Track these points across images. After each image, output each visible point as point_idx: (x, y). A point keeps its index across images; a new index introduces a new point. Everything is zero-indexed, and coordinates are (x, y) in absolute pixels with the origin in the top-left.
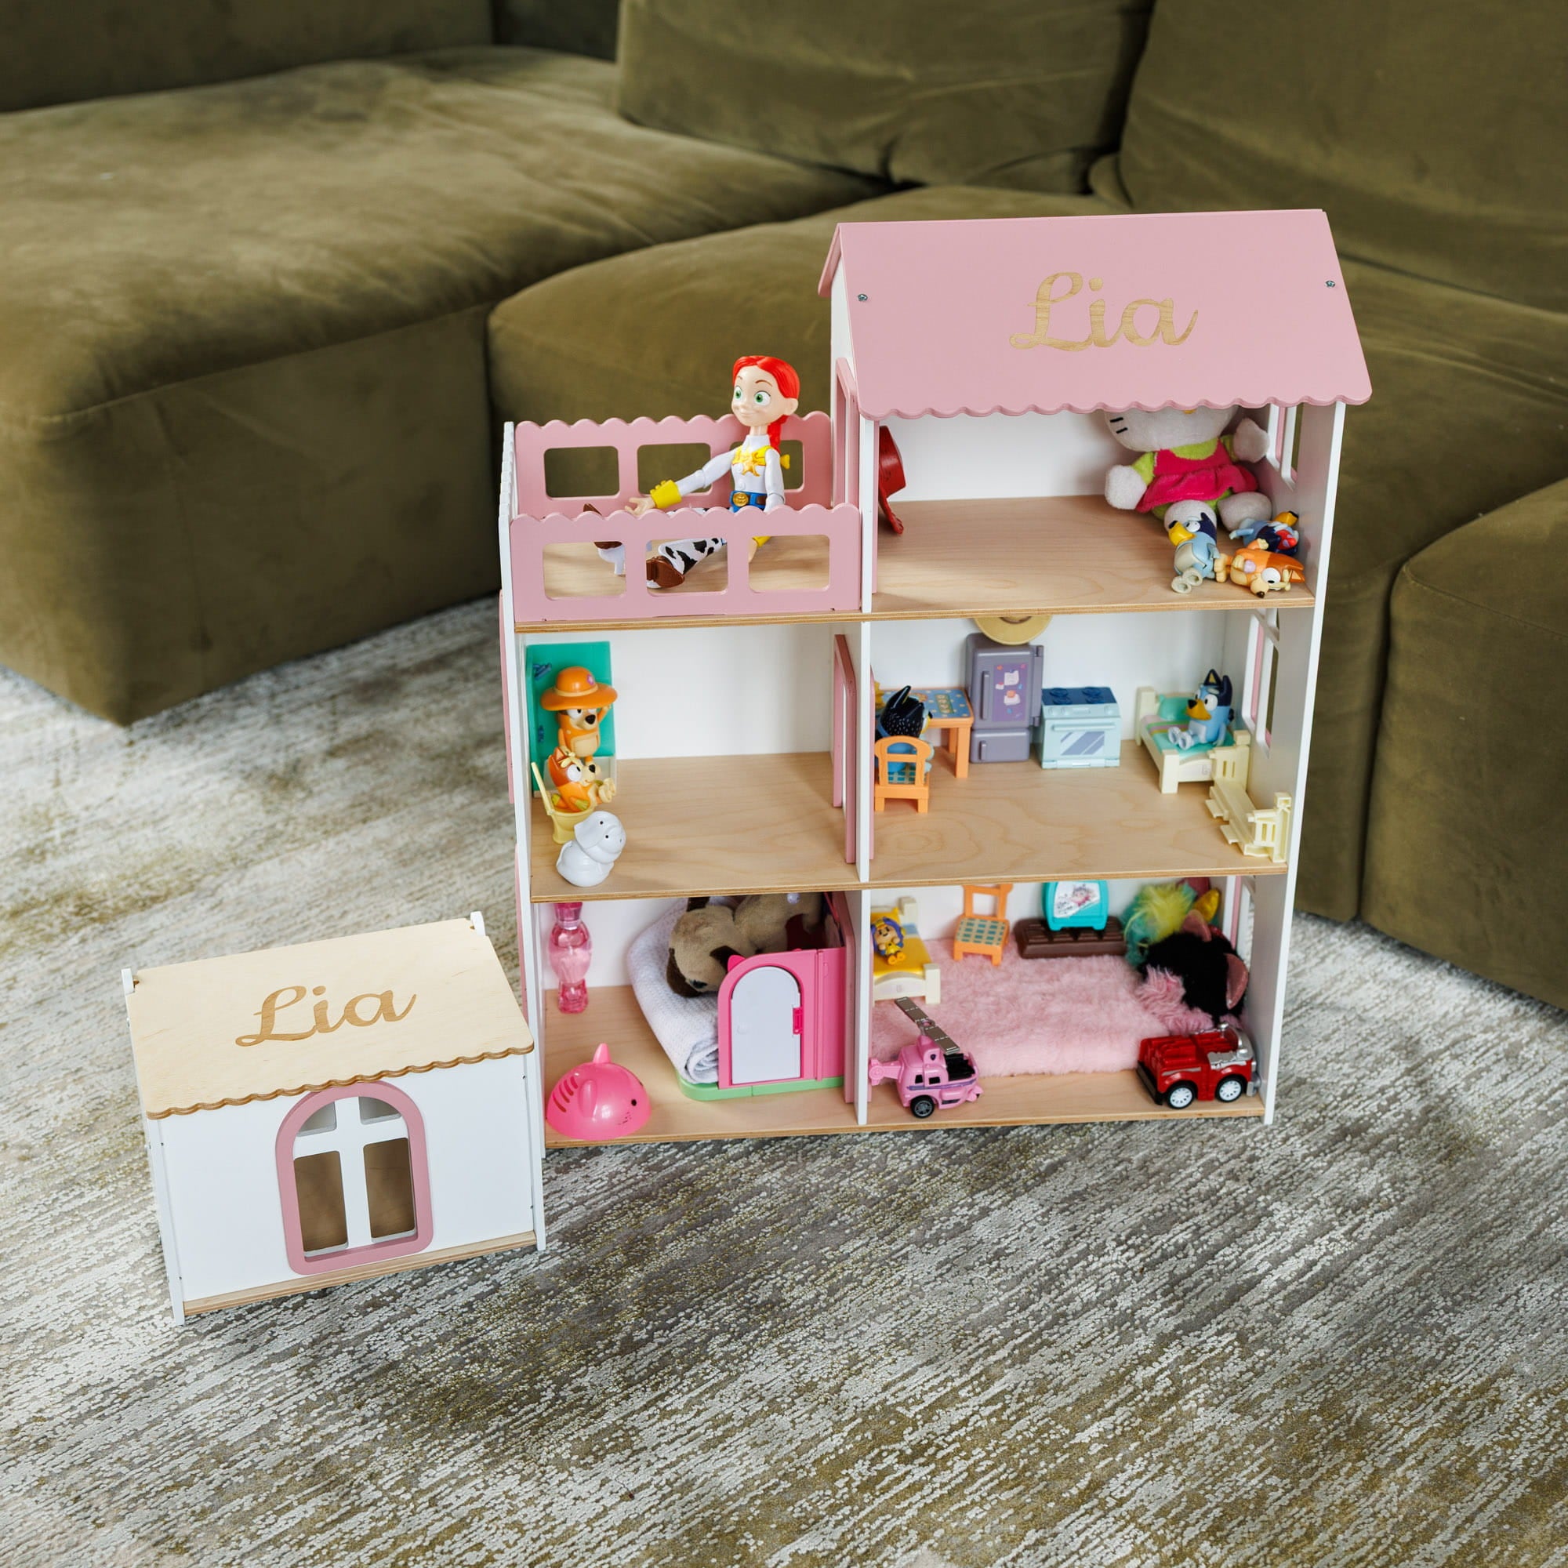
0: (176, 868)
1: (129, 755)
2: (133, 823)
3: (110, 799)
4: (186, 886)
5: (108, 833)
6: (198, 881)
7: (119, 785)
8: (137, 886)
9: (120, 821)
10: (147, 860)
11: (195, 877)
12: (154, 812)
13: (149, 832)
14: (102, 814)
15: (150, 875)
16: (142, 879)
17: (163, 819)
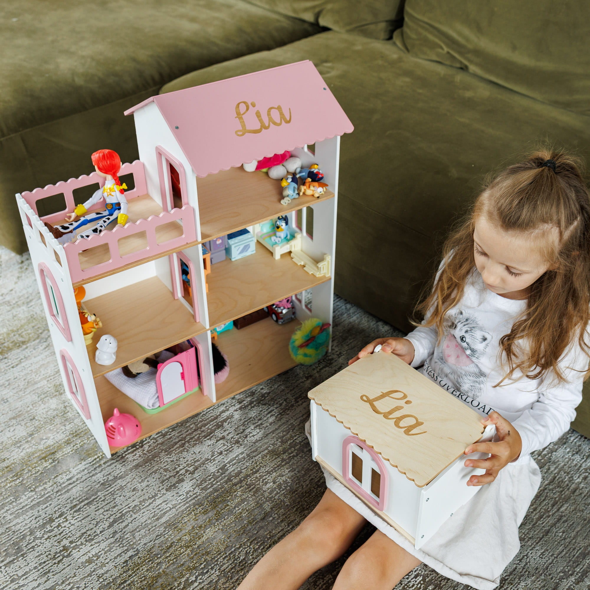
0: (33, 327)
1: (21, 268)
2: (19, 303)
3: (12, 290)
4: (36, 336)
5: (8, 308)
6: (41, 333)
7: (16, 283)
8: (17, 336)
9: (14, 302)
10: (23, 322)
11: (40, 331)
12: (28, 298)
13: (24, 308)
14: (8, 298)
15: (23, 330)
16: (20, 332)
17: (31, 301)
